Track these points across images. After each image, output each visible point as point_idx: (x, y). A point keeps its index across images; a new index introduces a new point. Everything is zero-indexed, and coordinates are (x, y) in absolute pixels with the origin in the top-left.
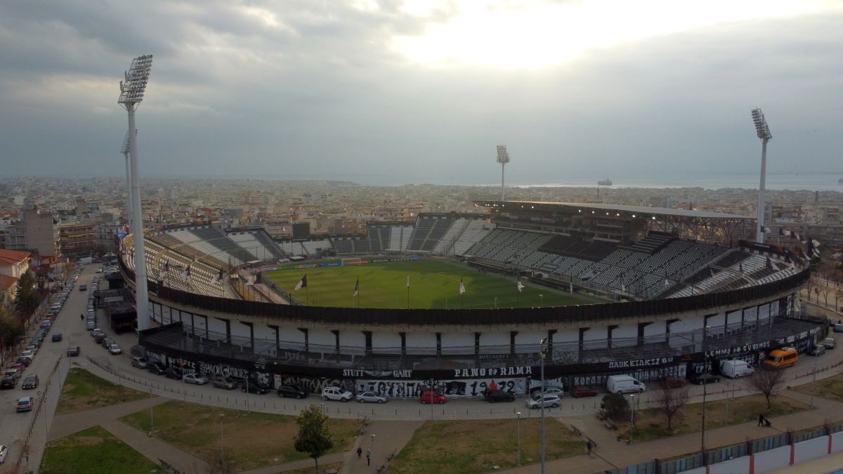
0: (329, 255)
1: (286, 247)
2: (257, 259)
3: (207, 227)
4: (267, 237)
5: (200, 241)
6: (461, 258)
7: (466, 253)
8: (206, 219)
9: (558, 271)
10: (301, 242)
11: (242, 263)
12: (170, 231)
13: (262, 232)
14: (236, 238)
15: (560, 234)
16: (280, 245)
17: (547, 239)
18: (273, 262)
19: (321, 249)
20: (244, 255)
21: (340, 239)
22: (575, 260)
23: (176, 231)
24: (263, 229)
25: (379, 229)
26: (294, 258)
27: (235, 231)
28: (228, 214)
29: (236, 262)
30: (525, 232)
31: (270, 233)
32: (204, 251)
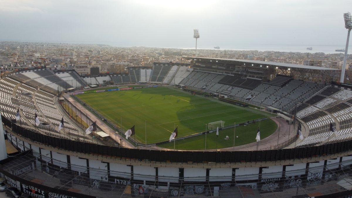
0: (109, 84)
1: (88, 80)
2: (73, 87)
3: (44, 69)
4: (77, 75)
5: (40, 77)
6: (178, 86)
7: (180, 83)
8: (43, 65)
9: (231, 94)
10: (95, 77)
11: (65, 89)
12: (22, 72)
13: (74, 72)
14: (60, 75)
15: (228, 74)
16: (84, 79)
17: (222, 77)
18: (81, 88)
19: (105, 81)
20: (65, 85)
21: (115, 75)
22: (239, 89)
23: (26, 72)
24: (74, 70)
25: (134, 71)
26: (93, 86)
27: (59, 71)
28: (54, 62)
29: (62, 89)
30: (209, 73)
31: (78, 72)
32: (43, 83)
